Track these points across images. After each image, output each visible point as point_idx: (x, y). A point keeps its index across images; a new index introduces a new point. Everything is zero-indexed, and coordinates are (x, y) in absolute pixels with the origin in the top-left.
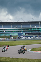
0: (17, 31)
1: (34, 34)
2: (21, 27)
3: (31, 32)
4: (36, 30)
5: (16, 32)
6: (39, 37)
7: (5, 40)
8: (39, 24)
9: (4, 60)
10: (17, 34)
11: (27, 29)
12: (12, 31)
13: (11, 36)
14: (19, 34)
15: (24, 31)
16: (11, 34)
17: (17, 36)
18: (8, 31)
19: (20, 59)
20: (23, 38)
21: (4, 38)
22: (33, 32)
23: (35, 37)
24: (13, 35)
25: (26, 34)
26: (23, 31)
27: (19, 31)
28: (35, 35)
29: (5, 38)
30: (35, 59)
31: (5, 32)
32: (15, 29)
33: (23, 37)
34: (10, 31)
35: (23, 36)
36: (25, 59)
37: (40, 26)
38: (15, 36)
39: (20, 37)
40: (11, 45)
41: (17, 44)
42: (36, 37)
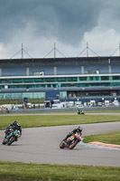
0: (43, 86)
1: (92, 93)
2: (55, 74)
3: (83, 88)
4: (100, 81)
5: (41, 88)
6: (106, 101)
7: (8, 112)
8: (108, 64)
9: (6, 171)
10: (42, 95)
11: (71, 79)
12: (28, 86)
13: (26, 100)
14: (48, 94)
15: (62, 85)
16: (25, 95)
17: (42, 99)
18: (18, 86)
19: (52, 166)
20: (60, 106)
21: (5, 106)
22: (90, 88)
23: (97, 101)
24: (30, 95)
25: (68, 92)
26: (60, 83)
27: (49, 86)
28: (94, 97)
29: (9, 106)
30: (97, 168)
31: (9, 87)
32: (36, 80)
33: (62, 104)
34: (24, 86)
35: (62, 100)
36: (65, 167)
37: (110, 71)
38: (38, 101)
39: (53, 103)
40: (26, 127)
41: (44, 122)
42: (100, 104)
